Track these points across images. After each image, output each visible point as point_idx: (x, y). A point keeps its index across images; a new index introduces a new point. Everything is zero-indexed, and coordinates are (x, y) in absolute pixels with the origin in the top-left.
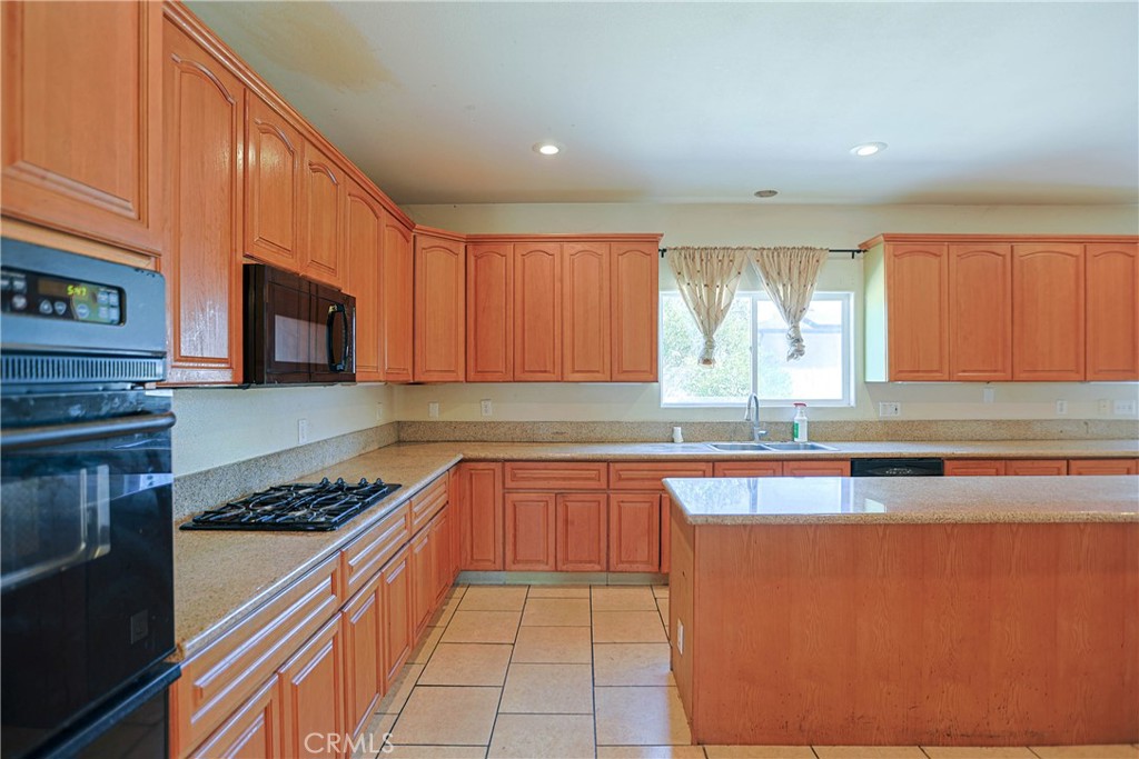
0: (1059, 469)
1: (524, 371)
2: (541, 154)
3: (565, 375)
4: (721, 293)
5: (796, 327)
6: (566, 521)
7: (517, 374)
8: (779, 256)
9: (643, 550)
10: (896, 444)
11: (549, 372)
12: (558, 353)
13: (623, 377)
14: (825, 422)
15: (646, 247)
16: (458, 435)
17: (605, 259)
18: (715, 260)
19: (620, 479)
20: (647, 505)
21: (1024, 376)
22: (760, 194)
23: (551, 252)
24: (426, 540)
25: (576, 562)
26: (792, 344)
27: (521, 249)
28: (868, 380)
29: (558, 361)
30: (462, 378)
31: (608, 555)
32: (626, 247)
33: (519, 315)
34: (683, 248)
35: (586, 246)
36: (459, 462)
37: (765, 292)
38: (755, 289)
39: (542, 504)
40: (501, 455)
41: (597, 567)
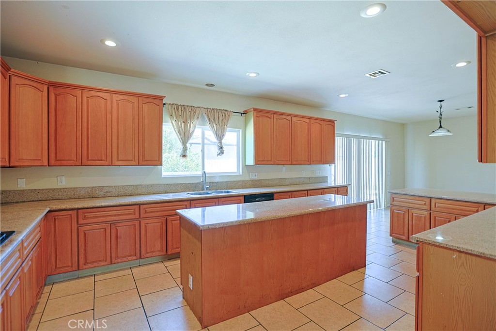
0: (305, 194)
1: (88, 160)
2: (105, 45)
3: (113, 162)
4: (190, 126)
5: (221, 142)
6: (117, 237)
7: (83, 161)
8: (214, 112)
9: (158, 245)
10: (257, 189)
11: (104, 160)
12: (109, 150)
13: (145, 163)
14: (231, 181)
15: (157, 102)
16: (40, 197)
17: (136, 104)
18: (188, 111)
19: (146, 212)
20: (160, 224)
21: (295, 163)
22: (207, 85)
23: (105, 98)
24: (30, 263)
25: (122, 257)
26: (219, 149)
27: (86, 94)
28: (247, 164)
29: (109, 154)
30: (46, 163)
31: (140, 250)
32: (147, 100)
33: (85, 130)
34: (173, 104)
35: (126, 97)
36: (48, 212)
37: (208, 126)
38: (204, 125)
39: (102, 230)
40: (76, 206)
41: (135, 258)
